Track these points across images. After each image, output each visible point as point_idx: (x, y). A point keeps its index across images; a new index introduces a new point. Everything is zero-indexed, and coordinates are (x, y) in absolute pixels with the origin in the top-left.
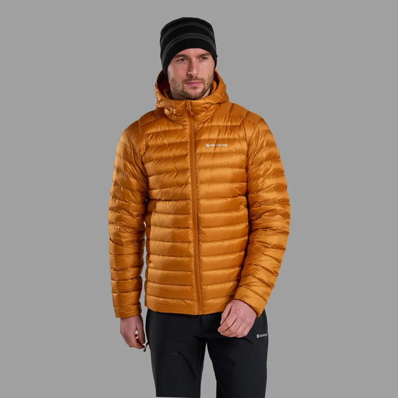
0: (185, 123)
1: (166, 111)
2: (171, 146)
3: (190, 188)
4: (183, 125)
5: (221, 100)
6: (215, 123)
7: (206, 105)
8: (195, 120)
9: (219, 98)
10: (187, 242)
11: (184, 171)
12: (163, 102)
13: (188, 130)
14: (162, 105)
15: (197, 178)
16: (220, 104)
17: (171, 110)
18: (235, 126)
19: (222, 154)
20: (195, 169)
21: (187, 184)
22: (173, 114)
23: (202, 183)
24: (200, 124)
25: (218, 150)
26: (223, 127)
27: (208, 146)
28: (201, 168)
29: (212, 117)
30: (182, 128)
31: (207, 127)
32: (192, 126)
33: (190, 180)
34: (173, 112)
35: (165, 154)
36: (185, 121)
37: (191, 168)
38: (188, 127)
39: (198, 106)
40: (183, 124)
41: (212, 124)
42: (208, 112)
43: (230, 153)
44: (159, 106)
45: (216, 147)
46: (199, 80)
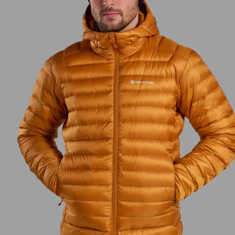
0: (110, 57)
1: (92, 44)
2: (94, 81)
3: (112, 127)
4: (108, 59)
5: (149, 33)
6: (142, 58)
7: (132, 38)
8: (121, 54)
9: (147, 31)
10: (105, 185)
11: (106, 108)
12: (87, 34)
13: (113, 64)
14: (87, 36)
15: (119, 116)
16: (148, 37)
17: (95, 42)
18: (164, 63)
19: (147, 92)
20: (118, 107)
21: (108, 122)
22: (98, 47)
23: (124, 121)
24: (126, 58)
25: (143, 87)
26: (151, 62)
27: (133, 83)
28: (124, 106)
29: (139, 51)
30: (106, 62)
31: (133, 62)
32: (117, 60)
33: (112, 119)
34: (97, 44)
35: (87, 89)
36: (110, 55)
37: (114, 106)
38: (113, 61)
39: (122, 39)
40: (108, 57)
41: (139, 60)
42: (134, 46)
43: (156, 92)
44: (85, 38)
45: (141, 84)
46: (115, 11)
